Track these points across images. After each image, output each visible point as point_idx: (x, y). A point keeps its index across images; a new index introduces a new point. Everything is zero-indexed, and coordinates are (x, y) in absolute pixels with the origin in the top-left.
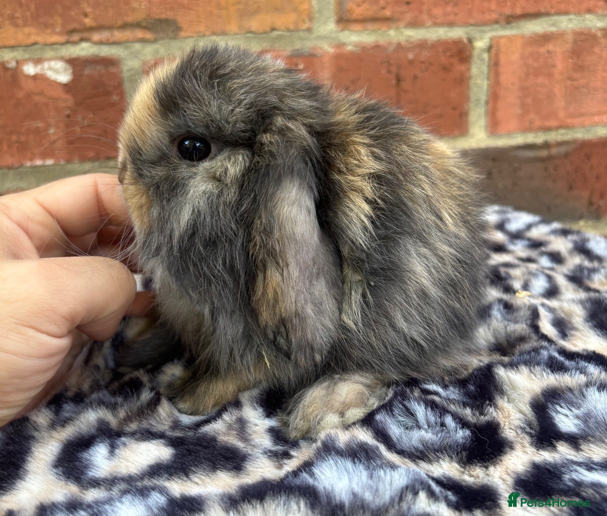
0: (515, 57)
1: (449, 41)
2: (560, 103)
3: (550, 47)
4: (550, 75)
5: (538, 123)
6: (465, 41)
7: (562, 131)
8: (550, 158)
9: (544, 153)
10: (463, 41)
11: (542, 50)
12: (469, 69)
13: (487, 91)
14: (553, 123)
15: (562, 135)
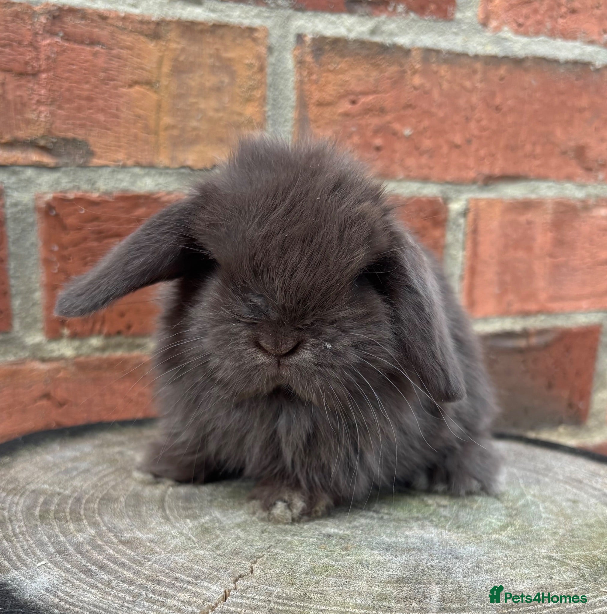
0: (494, 224)
1: (424, 199)
2: (541, 283)
3: (530, 216)
4: (529, 249)
5: (517, 306)
6: (441, 200)
7: (542, 317)
8: (528, 350)
9: (522, 343)
10: (439, 200)
11: (523, 219)
12: (443, 236)
13: (462, 264)
14: (532, 306)
15: (541, 321)
